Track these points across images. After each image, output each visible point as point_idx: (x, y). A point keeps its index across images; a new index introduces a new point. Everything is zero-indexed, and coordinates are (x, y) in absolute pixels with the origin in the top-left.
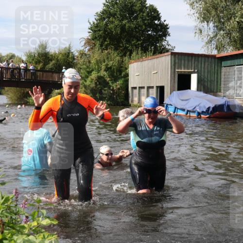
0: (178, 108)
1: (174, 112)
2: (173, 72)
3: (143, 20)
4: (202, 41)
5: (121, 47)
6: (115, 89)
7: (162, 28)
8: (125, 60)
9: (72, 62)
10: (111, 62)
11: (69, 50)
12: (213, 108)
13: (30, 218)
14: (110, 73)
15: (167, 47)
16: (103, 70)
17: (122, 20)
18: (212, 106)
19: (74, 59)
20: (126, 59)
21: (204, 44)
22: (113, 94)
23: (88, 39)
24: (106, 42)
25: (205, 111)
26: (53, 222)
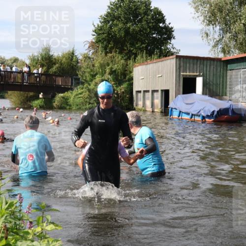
0: (182, 112)
1: (179, 116)
2: (178, 75)
3: (148, 23)
4: (209, 45)
5: (125, 50)
6: (119, 92)
7: (166, 31)
8: (130, 64)
9: (75, 66)
10: (116, 66)
11: (73, 54)
12: (218, 111)
14: (115, 76)
15: (172, 50)
16: (107, 74)
17: (127, 23)
18: (217, 109)
19: (78, 62)
20: (131, 62)
22: (118, 97)
23: (92, 42)
24: (110, 45)
25: (209, 114)
26: (57, 228)
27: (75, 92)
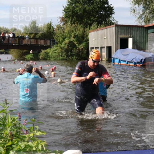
0: (121, 60)
1: (119, 63)
2: (117, 37)
3: (97, 5)
4: (135, 17)
5: (84, 22)
6: (80, 49)
7: (109, 9)
9: (52, 33)
10: (78, 32)
11: (51, 25)
13: (29, 131)
14: (77, 39)
15: (113, 21)
16: (72, 37)
17: (84, 5)
18: (144, 58)
19: (54, 30)
20: (87, 29)
21: (137, 19)
22: (79, 52)
23: (62, 17)
24: (74, 19)
25: (139, 61)
26: (43, 133)
27: (52, 49)
